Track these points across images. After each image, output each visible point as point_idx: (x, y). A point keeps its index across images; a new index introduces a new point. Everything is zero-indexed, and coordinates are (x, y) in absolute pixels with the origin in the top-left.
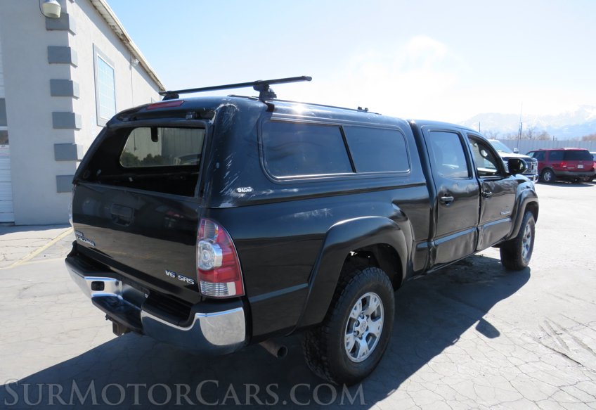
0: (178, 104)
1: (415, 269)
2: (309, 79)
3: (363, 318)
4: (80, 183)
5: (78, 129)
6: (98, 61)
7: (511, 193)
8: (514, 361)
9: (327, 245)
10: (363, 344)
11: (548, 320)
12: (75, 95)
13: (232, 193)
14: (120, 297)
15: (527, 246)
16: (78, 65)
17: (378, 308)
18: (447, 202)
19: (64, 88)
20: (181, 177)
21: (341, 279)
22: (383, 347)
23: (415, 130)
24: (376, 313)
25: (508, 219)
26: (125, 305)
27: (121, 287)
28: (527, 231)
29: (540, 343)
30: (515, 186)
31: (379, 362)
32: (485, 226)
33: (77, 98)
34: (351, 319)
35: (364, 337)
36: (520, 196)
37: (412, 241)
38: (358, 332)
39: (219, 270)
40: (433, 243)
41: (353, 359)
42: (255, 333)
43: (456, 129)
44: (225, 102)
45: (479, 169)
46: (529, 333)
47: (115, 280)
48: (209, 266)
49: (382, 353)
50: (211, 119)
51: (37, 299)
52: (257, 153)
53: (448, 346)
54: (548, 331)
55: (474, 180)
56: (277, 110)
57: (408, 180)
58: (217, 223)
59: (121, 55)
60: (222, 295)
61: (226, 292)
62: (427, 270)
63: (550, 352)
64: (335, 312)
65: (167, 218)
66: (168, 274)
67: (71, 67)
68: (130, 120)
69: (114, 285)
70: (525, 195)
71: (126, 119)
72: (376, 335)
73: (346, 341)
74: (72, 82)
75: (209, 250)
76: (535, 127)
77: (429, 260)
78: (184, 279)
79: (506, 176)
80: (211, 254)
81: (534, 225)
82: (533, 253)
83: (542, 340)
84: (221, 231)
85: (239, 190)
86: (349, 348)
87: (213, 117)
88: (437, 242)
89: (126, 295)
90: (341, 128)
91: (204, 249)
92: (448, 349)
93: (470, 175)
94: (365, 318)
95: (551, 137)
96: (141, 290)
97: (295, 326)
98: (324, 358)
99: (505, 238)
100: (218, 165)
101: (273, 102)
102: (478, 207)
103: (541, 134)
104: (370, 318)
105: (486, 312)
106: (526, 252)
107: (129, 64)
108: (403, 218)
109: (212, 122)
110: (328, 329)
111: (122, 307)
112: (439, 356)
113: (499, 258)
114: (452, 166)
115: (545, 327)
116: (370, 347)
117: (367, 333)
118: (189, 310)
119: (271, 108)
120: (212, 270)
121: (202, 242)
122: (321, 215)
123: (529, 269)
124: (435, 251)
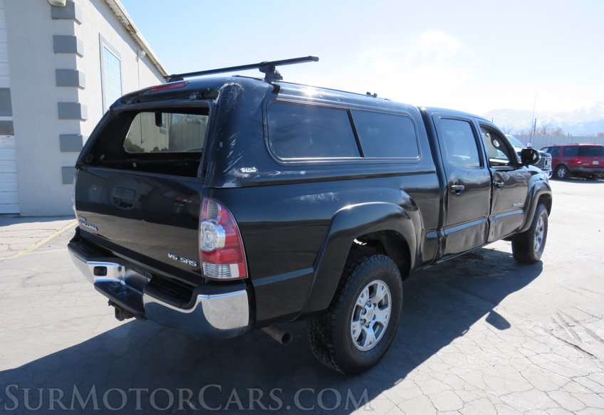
0: (182, 85)
1: (424, 259)
2: (316, 59)
3: (370, 306)
4: (83, 167)
5: (84, 120)
6: (104, 51)
7: (524, 186)
8: (525, 352)
9: (334, 230)
10: (370, 334)
11: (560, 312)
12: (80, 85)
13: (236, 173)
14: (123, 283)
15: (539, 239)
16: (84, 54)
17: (386, 296)
18: (457, 191)
19: (69, 78)
20: (186, 164)
21: (347, 266)
22: (391, 337)
23: (425, 116)
24: (384, 301)
25: (521, 211)
26: (128, 290)
27: (123, 273)
28: (540, 224)
29: (552, 334)
30: (528, 178)
31: (386, 351)
32: (497, 217)
33: (83, 88)
34: (357, 306)
35: (371, 325)
36: (533, 188)
37: (421, 229)
38: (365, 320)
39: (222, 251)
40: (442, 232)
41: (360, 348)
42: (259, 317)
43: (468, 118)
44: (229, 81)
45: (491, 160)
46: (541, 325)
47: (117, 265)
48: (211, 247)
49: (389, 342)
50: (215, 99)
51: (40, 288)
52: (262, 133)
53: (457, 337)
54: (561, 324)
55: (486, 170)
56: (282, 91)
57: (417, 166)
58: (219, 203)
59: (128, 45)
60: (225, 277)
61: (229, 274)
62: (436, 260)
63: (562, 343)
64: (341, 299)
65: (176, 204)
66: (170, 256)
67: (77, 57)
68: (133, 103)
69: (117, 270)
70: (538, 187)
71: (129, 102)
72: (384, 324)
73: (352, 329)
74: (77, 71)
75: (212, 231)
76: (550, 124)
77: (439, 249)
78: (186, 261)
79: (519, 166)
80: (213, 235)
81: (547, 218)
82: (546, 247)
83: (554, 332)
84: (225, 212)
85: (243, 170)
86: (355, 336)
87: (217, 97)
88: (447, 231)
89: (128, 281)
90: (348, 112)
91: (206, 230)
92: (457, 340)
93: (482, 165)
94: (373, 306)
95: (566, 134)
96: (144, 274)
97: (299, 312)
98: (330, 346)
99: (517, 230)
100: (221, 144)
101: (279, 84)
102: (490, 197)
103: (556, 130)
104: (377, 306)
105: (496, 304)
106: (538, 246)
107: (136, 55)
108: (412, 207)
109: (216, 101)
110: (334, 316)
111: (125, 292)
112: (448, 346)
113: (511, 252)
114: (464, 157)
115: (557, 319)
116: (377, 336)
117: (374, 322)
118: (191, 292)
119: (277, 89)
120: (214, 252)
121: (205, 222)
122: (328, 199)
123: (541, 263)
124: (444, 241)
